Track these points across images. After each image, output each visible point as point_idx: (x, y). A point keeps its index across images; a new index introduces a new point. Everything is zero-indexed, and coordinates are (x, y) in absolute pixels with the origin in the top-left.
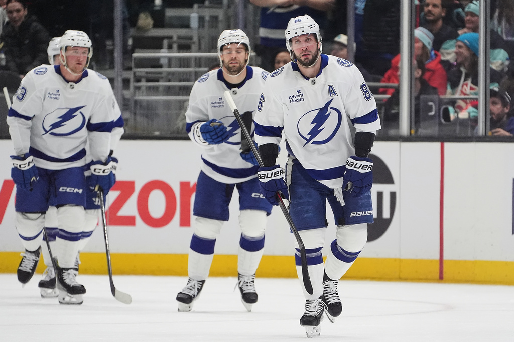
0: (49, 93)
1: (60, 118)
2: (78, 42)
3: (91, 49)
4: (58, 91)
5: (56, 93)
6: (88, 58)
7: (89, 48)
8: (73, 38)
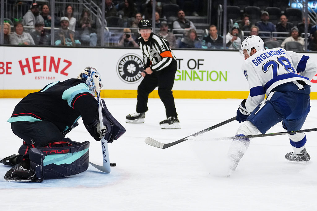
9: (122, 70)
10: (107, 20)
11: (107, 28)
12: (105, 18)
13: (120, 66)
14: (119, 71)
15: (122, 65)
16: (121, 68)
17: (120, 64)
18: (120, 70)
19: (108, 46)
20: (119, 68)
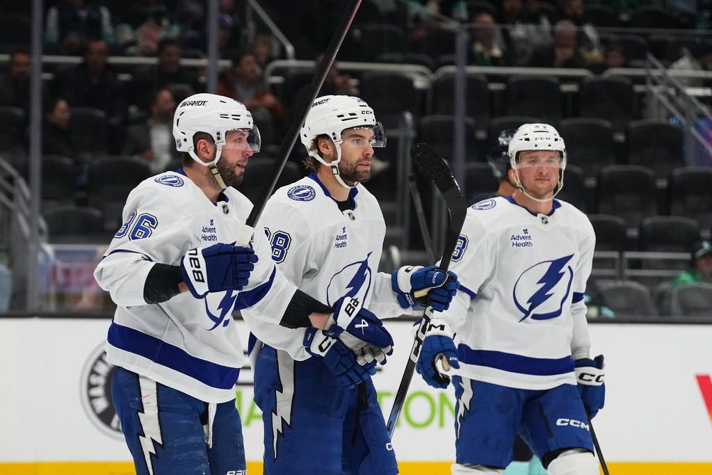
0: (513, 238)
1: (540, 282)
2: (536, 142)
3: (564, 154)
4: (526, 231)
5: (522, 234)
6: (561, 170)
7: (561, 153)
8: (526, 137)
9: (99, 391)
10: (47, 219)
11: (49, 249)
12: (43, 212)
13: (94, 380)
14: (91, 398)
15: (98, 374)
16: (96, 386)
17: (93, 372)
18: (94, 392)
19: (52, 307)
20: (91, 386)
